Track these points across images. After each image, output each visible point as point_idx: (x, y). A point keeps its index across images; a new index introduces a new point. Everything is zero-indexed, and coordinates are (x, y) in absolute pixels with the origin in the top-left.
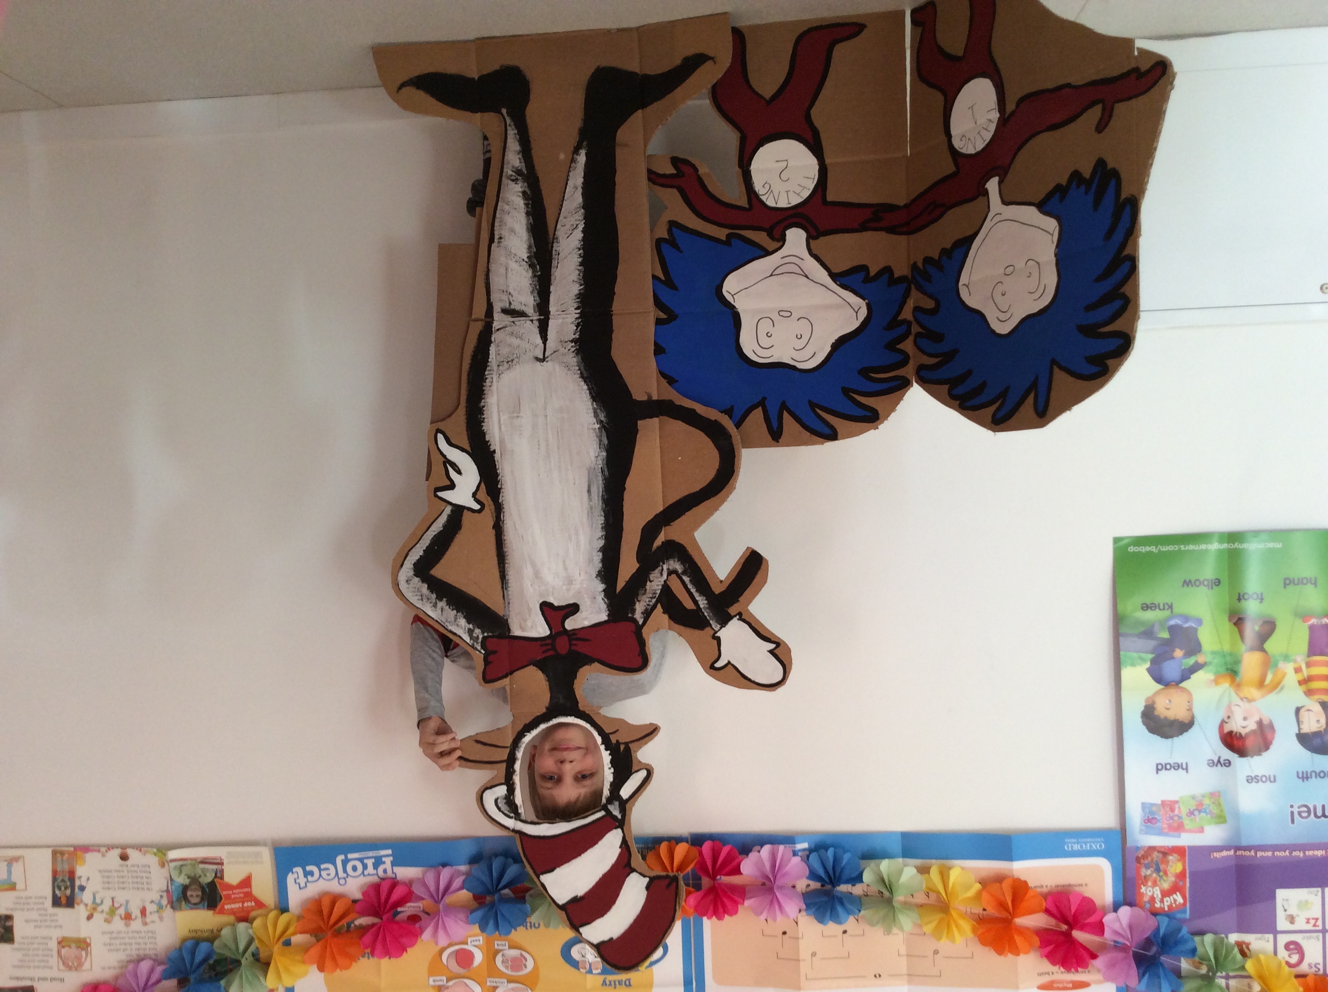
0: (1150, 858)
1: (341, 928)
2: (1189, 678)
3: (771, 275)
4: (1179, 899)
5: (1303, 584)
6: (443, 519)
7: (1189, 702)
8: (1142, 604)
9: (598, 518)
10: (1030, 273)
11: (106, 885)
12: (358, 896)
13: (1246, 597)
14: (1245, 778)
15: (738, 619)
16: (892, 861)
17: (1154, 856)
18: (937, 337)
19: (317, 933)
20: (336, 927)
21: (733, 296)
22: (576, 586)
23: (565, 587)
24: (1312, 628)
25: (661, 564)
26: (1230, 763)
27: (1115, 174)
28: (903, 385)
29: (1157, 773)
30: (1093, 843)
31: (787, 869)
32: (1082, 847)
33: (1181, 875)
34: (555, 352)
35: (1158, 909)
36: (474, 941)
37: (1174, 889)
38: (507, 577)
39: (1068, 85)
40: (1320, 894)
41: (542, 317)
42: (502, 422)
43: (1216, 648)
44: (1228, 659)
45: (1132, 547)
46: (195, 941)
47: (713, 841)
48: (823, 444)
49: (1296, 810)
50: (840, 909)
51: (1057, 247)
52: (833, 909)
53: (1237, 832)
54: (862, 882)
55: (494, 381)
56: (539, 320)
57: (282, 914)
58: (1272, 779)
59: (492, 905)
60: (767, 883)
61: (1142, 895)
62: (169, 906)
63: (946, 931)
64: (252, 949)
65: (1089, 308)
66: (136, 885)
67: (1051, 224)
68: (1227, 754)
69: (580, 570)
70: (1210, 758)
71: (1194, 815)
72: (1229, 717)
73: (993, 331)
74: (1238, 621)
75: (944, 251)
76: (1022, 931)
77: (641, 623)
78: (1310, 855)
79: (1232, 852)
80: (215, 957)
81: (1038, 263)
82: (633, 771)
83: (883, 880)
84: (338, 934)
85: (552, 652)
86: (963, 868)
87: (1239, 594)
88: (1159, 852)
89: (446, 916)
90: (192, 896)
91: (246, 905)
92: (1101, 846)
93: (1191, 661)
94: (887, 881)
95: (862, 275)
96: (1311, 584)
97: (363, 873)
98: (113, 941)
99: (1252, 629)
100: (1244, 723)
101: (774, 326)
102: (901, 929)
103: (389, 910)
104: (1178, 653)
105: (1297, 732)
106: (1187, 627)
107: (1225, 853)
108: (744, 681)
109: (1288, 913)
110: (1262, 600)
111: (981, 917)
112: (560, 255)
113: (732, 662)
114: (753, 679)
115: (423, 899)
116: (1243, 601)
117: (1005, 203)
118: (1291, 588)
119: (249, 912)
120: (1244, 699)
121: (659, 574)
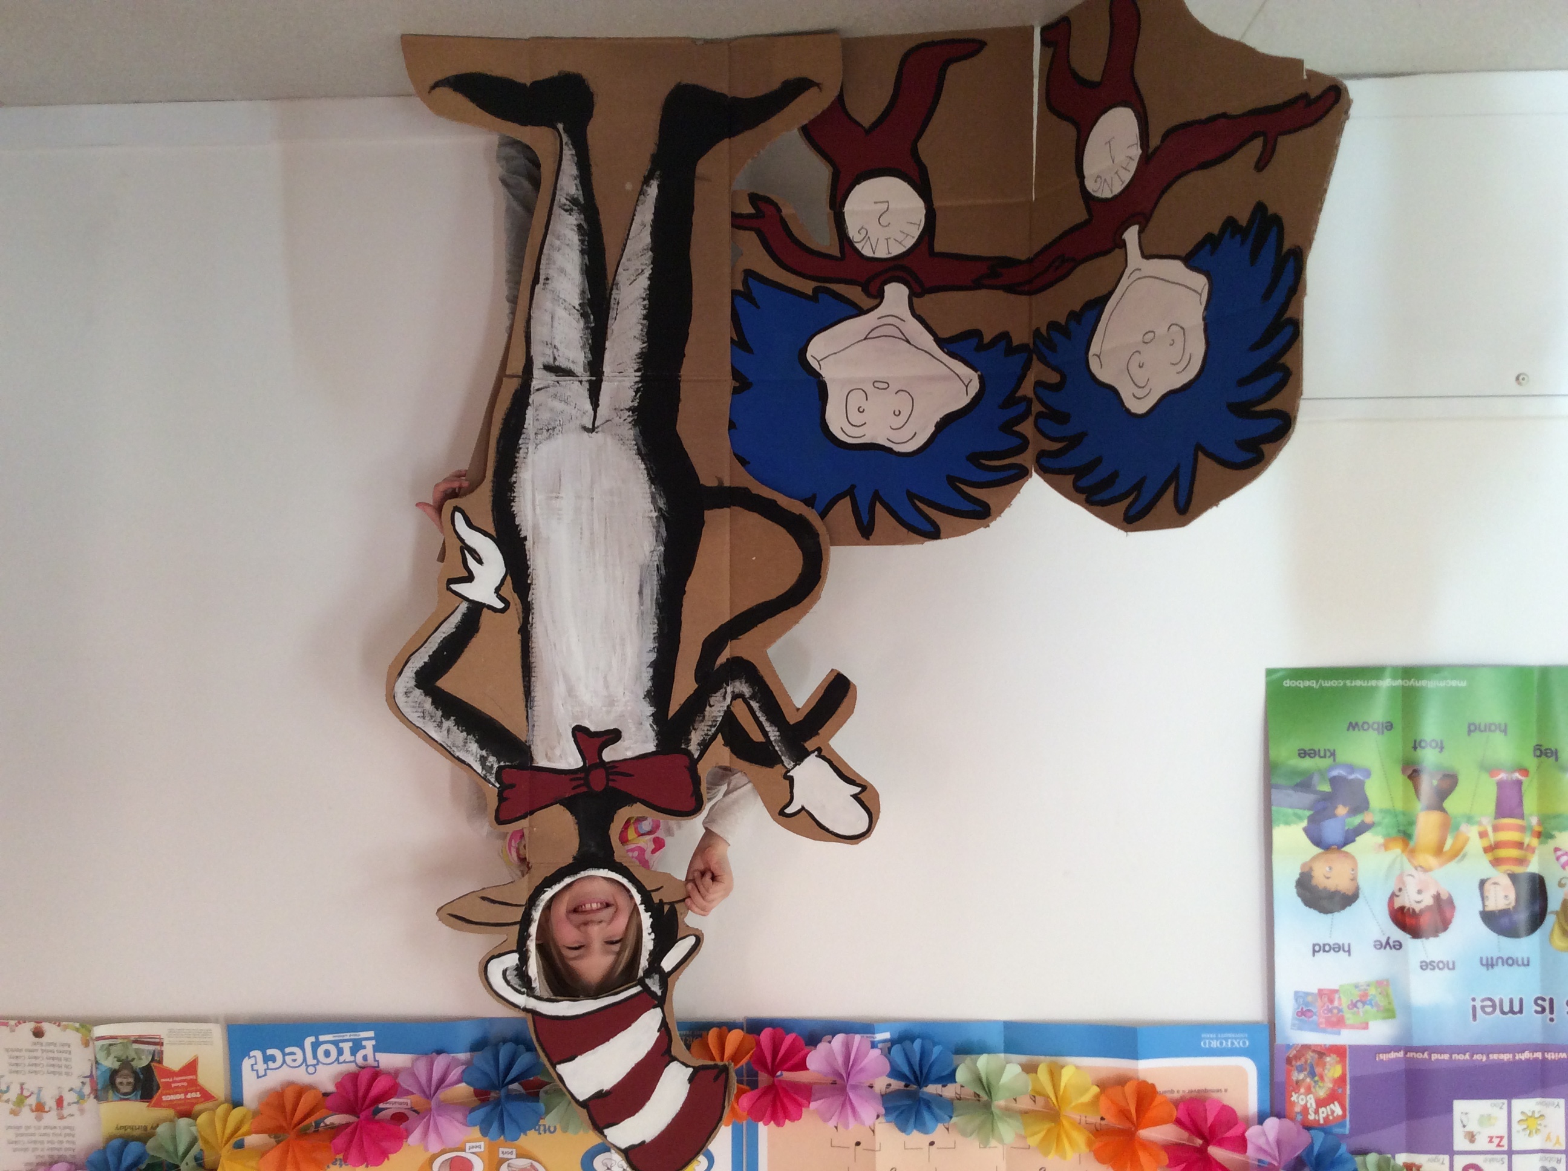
0: (1303, 1060)
1: (308, 1127)
2: (1353, 841)
3: (866, 339)
4: (1338, 1110)
5: (1490, 730)
6: (456, 618)
7: (1353, 870)
8: (1299, 750)
9: (651, 626)
10: (1173, 340)
11: (14, 1068)
12: (331, 1088)
13: (1423, 744)
14: (1419, 964)
15: (816, 756)
16: (992, 1056)
17: (1309, 1057)
18: (1061, 418)
19: (276, 1132)
20: (301, 1125)
21: (818, 362)
22: (619, 708)
23: (604, 709)
24: (1501, 785)
25: (725, 685)
26: (1401, 946)
27: (1277, 221)
28: (1022, 474)
29: (1314, 955)
30: (1236, 1039)
31: (862, 1065)
32: (1221, 1043)
33: (1341, 1080)
34: (607, 421)
35: (1311, 1121)
36: (473, 1147)
37: (1332, 1097)
38: (533, 694)
39: (1224, 115)
40: (1505, 1107)
41: (594, 378)
42: (537, 503)
43: (1386, 805)
44: (1401, 818)
45: (1288, 681)
46: (123, 1140)
47: (774, 1028)
48: (922, 544)
49: (1478, 1004)
50: (927, 1116)
51: (1206, 309)
52: (918, 1115)
53: (1408, 1030)
54: (955, 1082)
55: (530, 450)
56: (590, 382)
57: (234, 1108)
58: (1451, 966)
59: (498, 1102)
60: (839, 1081)
61: (1293, 1104)
62: (92, 1096)
63: (1055, 1145)
64: (194, 1151)
65: (1243, 382)
66: (52, 1069)
67: (1200, 281)
68: (1397, 934)
69: (624, 689)
70: (1375, 939)
71: (1357, 1008)
72: (1400, 890)
73: (1128, 411)
74: (1413, 773)
75: (1074, 316)
76: (1147, 1145)
77: (696, 756)
78: (1494, 1059)
79: (1401, 1054)
80: (147, 1161)
81: (1183, 328)
82: (678, 937)
83: (980, 1080)
84: (303, 1134)
85: (584, 789)
86: (1077, 1067)
87: (1415, 741)
88: (1314, 1051)
89: (439, 1115)
90: (121, 1083)
91: (189, 1096)
92: (1244, 1043)
93: (1356, 820)
94: (985, 1084)
95: (974, 342)
96: (1501, 731)
97: (337, 1059)
98: (19, 1138)
99: (1428, 783)
100: (1419, 898)
101: (867, 399)
102: (1001, 1140)
103: (369, 1106)
104: (1341, 810)
105: (1482, 910)
106: (1352, 779)
107: (1393, 1055)
108: (821, 831)
109: (1468, 1129)
110: (1442, 748)
111: (1099, 1128)
112: (620, 304)
113: (807, 808)
114: (831, 829)
115: (413, 1093)
116: (1418, 750)
117: (1146, 256)
118: (1476, 735)
119: (193, 1105)
120: (1419, 869)
121: (721, 699)
